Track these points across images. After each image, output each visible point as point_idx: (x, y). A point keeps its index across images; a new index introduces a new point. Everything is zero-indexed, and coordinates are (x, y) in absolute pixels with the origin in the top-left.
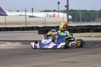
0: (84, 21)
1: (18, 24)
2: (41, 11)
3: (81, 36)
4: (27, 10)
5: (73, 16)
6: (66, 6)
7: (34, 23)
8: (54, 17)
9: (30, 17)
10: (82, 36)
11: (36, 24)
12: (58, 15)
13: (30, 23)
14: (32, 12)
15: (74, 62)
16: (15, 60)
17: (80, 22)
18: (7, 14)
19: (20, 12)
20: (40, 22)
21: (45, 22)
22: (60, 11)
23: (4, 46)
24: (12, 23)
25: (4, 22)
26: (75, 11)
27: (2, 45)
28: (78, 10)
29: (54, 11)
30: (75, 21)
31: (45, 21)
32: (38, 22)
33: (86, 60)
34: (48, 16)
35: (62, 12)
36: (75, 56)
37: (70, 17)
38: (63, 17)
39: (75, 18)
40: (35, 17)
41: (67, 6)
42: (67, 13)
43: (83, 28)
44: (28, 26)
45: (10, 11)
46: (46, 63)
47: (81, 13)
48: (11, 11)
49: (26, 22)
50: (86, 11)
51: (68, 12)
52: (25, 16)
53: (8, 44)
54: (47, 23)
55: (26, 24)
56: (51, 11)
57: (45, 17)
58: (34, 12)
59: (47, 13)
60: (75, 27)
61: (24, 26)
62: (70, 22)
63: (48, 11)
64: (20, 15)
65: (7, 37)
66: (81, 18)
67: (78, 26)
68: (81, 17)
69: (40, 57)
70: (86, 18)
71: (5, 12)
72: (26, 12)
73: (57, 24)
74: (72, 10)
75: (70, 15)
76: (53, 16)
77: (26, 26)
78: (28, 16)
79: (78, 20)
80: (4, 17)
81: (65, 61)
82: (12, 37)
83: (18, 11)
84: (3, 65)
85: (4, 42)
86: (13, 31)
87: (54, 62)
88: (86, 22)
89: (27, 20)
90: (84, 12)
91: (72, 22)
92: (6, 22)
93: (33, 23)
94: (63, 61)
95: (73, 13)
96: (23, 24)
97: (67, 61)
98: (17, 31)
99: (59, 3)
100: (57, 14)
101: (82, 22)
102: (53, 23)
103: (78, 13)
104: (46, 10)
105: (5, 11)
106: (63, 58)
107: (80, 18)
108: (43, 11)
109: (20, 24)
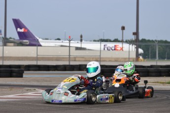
0: (162, 57)
1: (58, 59)
2: (95, 41)
3: (155, 83)
4: (71, 38)
5: (146, 49)
6: (134, 34)
7: (83, 59)
8: (115, 50)
9: (77, 48)
10: (158, 82)
11: (86, 61)
12: (121, 47)
13: (77, 59)
14: (79, 42)
17: (156, 60)
18: (41, 44)
19: (61, 41)
20: (93, 58)
21: (100, 58)
22: (124, 41)
23: (31, 94)
24: (48, 58)
25: (35, 56)
26: (149, 41)
27: (30, 94)
28: (154, 40)
29: (116, 41)
30: (148, 58)
31: (100, 56)
32: (89, 58)
34: (106, 49)
35: (128, 43)
37: (141, 51)
38: (129, 51)
39: (149, 53)
40: (84, 49)
41: (136, 34)
42: (135, 45)
43: (161, 69)
44: (72, 63)
47: (159, 45)
48: (47, 39)
49: (70, 58)
50: (166, 42)
51: (137, 43)
52: (68, 48)
53: (39, 92)
54: (104, 60)
55: (69, 61)
56: (110, 41)
57: (100, 51)
58: (83, 41)
59: (103, 44)
60: (148, 67)
61: (67, 63)
63: (106, 41)
64: (62, 46)
65: (38, 81)
66: (159, 54)
67: (152, 66)
68: (159, 51)
70: (166, 53)
71: (38, 40)
72: (70, 41)
73: (120, 61)
74: (144, 40)
75: (141, 48)
76: (113, 48)
77: (69, 63)
78: (74, 48)
79: (153, 57)
80: (35, 48)
82: (46, 81)
83: (59, 39)
85: (32, 89)
86: (48, 70)
88: (166, 59)
89: (71, 54)
90: (164, 44)
91: (143, 59)
92: (38, 56)
93: (81, 59)
95: (145, 45)
98: (54, 71)
99: (123, 28)
100: (120, 45)
101: (159, 59)
102: (113, 60)
103: (154, 45)
105: (38, 38)
108: (98, 41)
109: (61, 61)
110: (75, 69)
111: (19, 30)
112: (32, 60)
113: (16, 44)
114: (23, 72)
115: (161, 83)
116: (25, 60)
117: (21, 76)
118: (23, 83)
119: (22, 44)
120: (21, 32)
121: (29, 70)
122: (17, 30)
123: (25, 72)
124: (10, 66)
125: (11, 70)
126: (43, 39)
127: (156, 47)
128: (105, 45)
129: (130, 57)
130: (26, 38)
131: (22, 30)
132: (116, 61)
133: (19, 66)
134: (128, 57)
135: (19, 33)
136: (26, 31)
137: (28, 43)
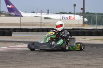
0: (99, 24)
1: (33, 25)
2: (57, 13)
3: (96, 40)
4: (42, 11)
5: (89, 19)
6: (82, 9)
7: (49, 25)
9: (46, 18)
10: (98, 39)
11: (51, 26)
12: (74, 17)
13: (45, 25)
14: (47, 14)
15: (89, 65)
16: (29, 61)
17: (95, 25)
18: (23, 15)
19: (35, 13)
22: (75, 13)
24: (27, 24)
25: (19, 22)
26: (91, 13)
27: (17, 46)
28: (94, 13)
29: (70, 13)
30: (91, 24)
32: (53, 24)
33: (101, 63)
34: (64, 18)
35: (78, 15)
36: (90, 59)
37: (86, 20)
38: (79, 20)
39: (91, 21)
40: (50, 18)
41: (83, 9)
42: (82, 16)
43: (99, 31)
44: (43, 27)
45: (26, 12)
46: (60, 66)
47: (97, 16)
49: (41, 24)
50: (102, 14)
51: (84, 15)
52: (40, 18)
53: (23, 45)
55: (41, 26)
56: (66, 13)
58: (49, 13)
59: (62, 15)
60: (91, 30)
62: (85, 25)
63: (64, 13)
64: (36, 17)
65: (21, 38)
66: (97, 22)
67: (93, 29)
68: (97, 20)
69: (55, 59)
70: (102, 21)
71: (21, 13)
72: (41, 13)
73: (73, 26)
74: (88, 13)
75: (86, 18)
76: (68, 18)
77: (41, 27)
78: (44, 18)
79: (94, 23)
80: (19, 18)
81: (80, 64)
82: (27, 38)
83: (34, 12)
84: (17, 66)
85: (18, 43)
86: (28, 32)
87: (69, 64)
88: (102, 25)
89: (42, 22)
91: (87, 25)
92: (21, 23)
94: (78, 64)
95: (89, 16)
96: (38, 26)
97: (82, 64)
98: (31, 32)
99: (75, 5)
100: (72, 16)
101: (97, 25)
102: (68, 25)
103: (94, 16)
104: (61, 12)
106: (78, 61)
107: (95, 21)
108: (59, 13)
109: (35, 26)
110: (45, 31)
111: (8, 6)
112: (17, 25)
113: (7, 15)
114: (12, 33)
115: (100, 40)
116: (12, 25)
117: (11, 36)
118: (12, 40)
119: (10, 15)
120: (10, 8)
121: (15, 31)
122: (7, 6)
123: (13, 33)
124: (3, 29)
125: (4, 32)
126: (24, 12)
127: (96, 17)
128: (63, 16)
129: (80, 23)
130: (13, 11)
131: (10, 7)
132: (70, 26)
133: (9, 29)
134: (78, 23)
135: (8, 8)
136: (13, 7)
137: (14, 15)
